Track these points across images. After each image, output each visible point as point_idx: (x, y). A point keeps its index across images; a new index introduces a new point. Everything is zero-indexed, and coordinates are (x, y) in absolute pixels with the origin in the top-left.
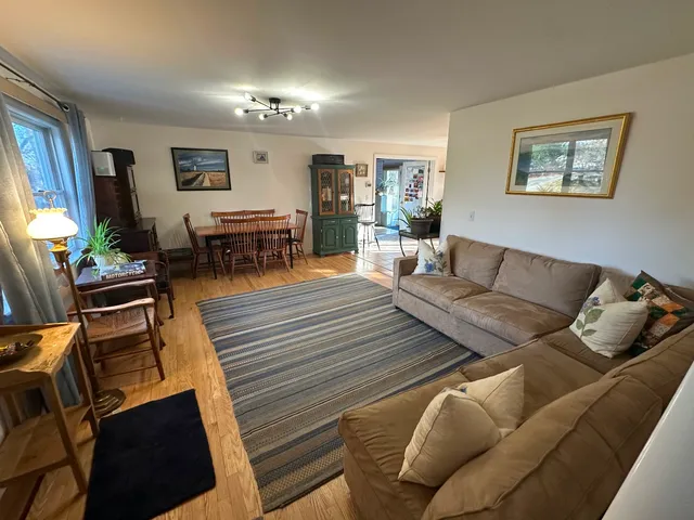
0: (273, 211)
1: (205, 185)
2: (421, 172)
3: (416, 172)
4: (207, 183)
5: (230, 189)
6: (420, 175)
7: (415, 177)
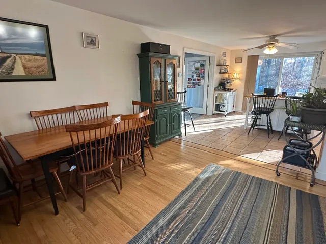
0: (106, 104)
1: (15, 73)
2: (202, 65)
3: (198, 65)
4: (19, 71)
5: (54, 79)
6: (202, 68)
7: (197, 69)
